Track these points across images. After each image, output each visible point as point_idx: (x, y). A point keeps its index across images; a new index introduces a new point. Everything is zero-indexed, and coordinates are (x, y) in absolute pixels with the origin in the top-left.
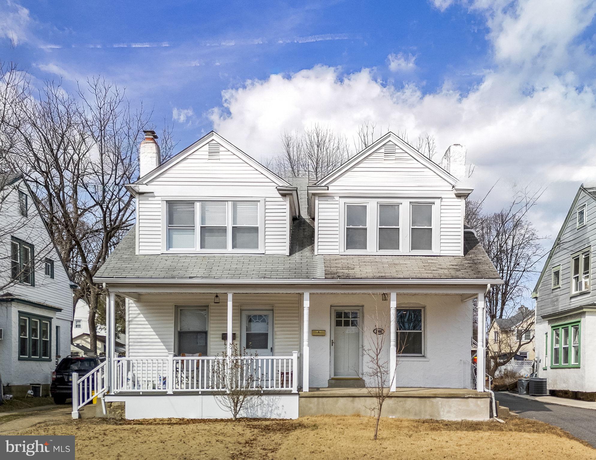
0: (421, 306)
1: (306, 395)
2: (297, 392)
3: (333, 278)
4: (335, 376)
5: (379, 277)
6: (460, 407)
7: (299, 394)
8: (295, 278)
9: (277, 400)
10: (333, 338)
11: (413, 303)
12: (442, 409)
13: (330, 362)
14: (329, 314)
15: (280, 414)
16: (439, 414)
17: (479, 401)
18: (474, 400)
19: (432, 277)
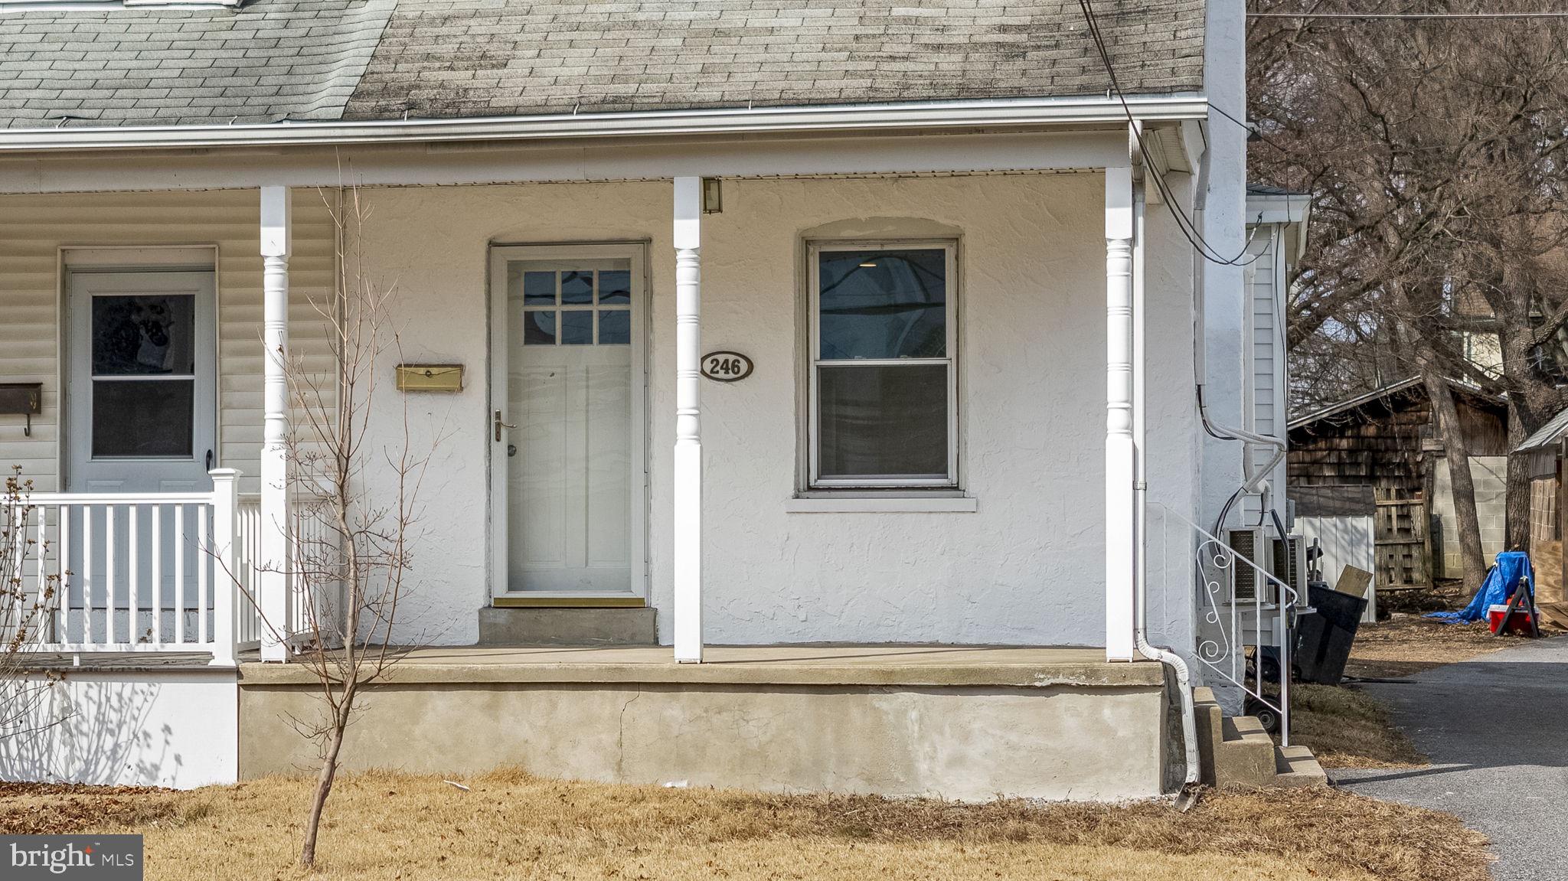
0: (939, 233)
1: (273, 677)
2: (232, 664)
3: (380, 114)
4: (512, 586)
5: (603, 102)
6: (1013, 737)
7: (237, 672)
8: (212, 117)
9: (138, 700)
10: (500, 403)
11: (899, 221)
12: (927, 747)
13: (489, 519)
14: (483, 287)
15: (156, 767)
16: (910, 769)
17: (1110, 708)
18: (1085, 700)
19: (859, 93)
